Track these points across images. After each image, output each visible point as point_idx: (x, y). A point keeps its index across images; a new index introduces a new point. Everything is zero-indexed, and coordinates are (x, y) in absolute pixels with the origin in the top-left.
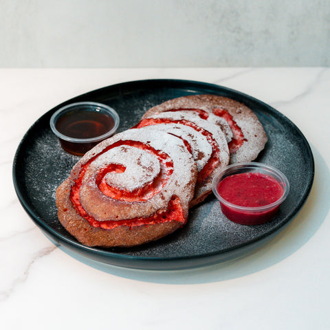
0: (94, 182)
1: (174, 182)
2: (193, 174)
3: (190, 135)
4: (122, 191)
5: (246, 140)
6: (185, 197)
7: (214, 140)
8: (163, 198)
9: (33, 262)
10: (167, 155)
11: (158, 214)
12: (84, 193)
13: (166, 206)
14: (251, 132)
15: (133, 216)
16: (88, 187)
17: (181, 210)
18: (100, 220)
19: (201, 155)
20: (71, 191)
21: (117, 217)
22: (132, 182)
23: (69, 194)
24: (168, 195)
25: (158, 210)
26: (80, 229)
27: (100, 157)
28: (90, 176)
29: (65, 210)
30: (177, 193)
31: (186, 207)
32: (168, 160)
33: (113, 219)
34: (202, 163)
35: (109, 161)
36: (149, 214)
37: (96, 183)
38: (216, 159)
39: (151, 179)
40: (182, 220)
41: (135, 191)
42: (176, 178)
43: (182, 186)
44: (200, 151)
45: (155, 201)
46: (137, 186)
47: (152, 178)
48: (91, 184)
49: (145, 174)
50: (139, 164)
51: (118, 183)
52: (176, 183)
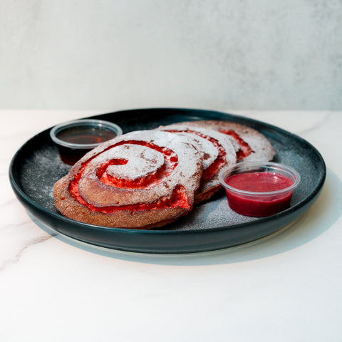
0: (95, 175)
1: (179, 173)
2: (199, 167)
3: (195, 140)
4: (124, 180)
5: (254, 152)
6: (190, 186)
7: (220, 146)
8: (167, 186)
9: (26, 247)
10: (171, 151)
11: (161, 201)
12: (83, 185)
13: (171, 194)
14: (259, 146)
15: (135, 202)
16: (88, 179)
17: (186, 198)
18: (100, 206)
19: (206, 156)
20: (70, 185)
21: (118, 203)
22: (134, 172)
23: (67, 186)
24: (172, 185)
25: (162, 197)
26: (78, 213)
27: (101, 155)
28: (91, 170)
29: (63, 199)
30: (182, 183)
31: (191, 195)
32: (173, 155)
33: (113, 205)
34: (208, 162)
35: (110, 158)
36: (152, 201)
37: (97, 175)
38: (222, 161)
39: (154, 169)
40: (187, 207)
41: (137, 180)
42: (181, 170)
43: (188, 177)
44: (206, 152)
45: (159, 190)
46: (140, 175)
47: (156, 169)
48: (91, 177)
49: (148, 165)
50: (142, 157)
51: (120, 173)
52: (181, 174)
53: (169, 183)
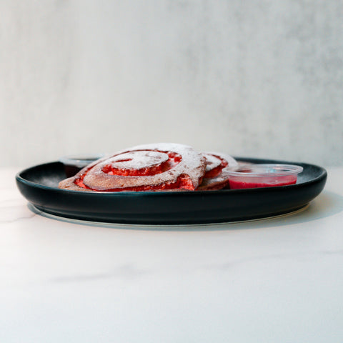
0: (100, 171)
1: (182, 166)
6: (195, 175)
7: (222, 159)
8: (171, 174)
10: (175, 154)
11: (166, 184)
12: (88, 178)
13: (176, 179)
15: (140, 185)
16: (93, 174)
17: (191, 183)
18: (104, 189)
20: (75, 181)
21: (123, 186)
22: (139, 164)
24: (177, 173)
25: (166, 181)
27: (106, 160)
28: (96, 169)
29: (67, 187)
30: (186, 172)
31: (195, 180)
32: (177, 156)
33: (117, 187)
36: (157, 184)
41: (142, 170)
42: (185, 164)
43: (192, 168)
44: (209, 161)
45: (163, 176)
46: (144, 166)
47: (160, 162)
48: (96, 173)
51: (125, 166)
52: (185, 166)
53: (173, 172)
